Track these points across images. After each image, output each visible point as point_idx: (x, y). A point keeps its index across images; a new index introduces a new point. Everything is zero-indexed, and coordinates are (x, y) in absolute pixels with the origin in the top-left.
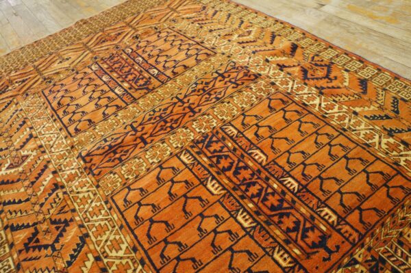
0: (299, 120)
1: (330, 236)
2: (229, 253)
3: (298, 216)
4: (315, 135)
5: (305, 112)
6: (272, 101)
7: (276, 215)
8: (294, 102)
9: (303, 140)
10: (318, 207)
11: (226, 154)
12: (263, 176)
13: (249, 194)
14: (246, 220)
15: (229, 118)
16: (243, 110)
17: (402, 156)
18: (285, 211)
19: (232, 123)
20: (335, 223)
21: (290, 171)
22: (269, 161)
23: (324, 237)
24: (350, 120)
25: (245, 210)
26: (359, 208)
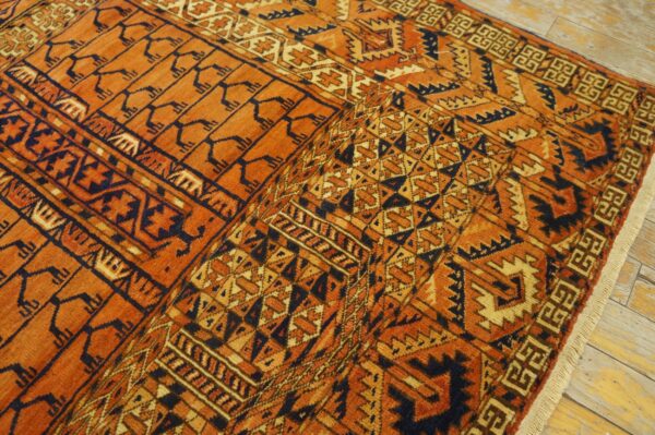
0: (147, 37)
1: (189, 215)
2: (18, 279)
3: (136, 192)
4: (173, 57)
5: (159, 22)
6: (102, 13)
7: (99, 198)
8: (140, 9)
9: (152, 69)
10: (171, 172)
11: (15, 114)
12: (79, 139)
13: (53, 173)
14: (48, 218)
15: (23, 53)
16: (49, 35)
17: (314, 68)
18: (115, 189)
19: (28, 60)
20: (200, 193)
21: (127, 122)
22: (90, 112)
23: (180, 217)
24: (234, 25)
25: (46, 201)
26: (241, 161)
